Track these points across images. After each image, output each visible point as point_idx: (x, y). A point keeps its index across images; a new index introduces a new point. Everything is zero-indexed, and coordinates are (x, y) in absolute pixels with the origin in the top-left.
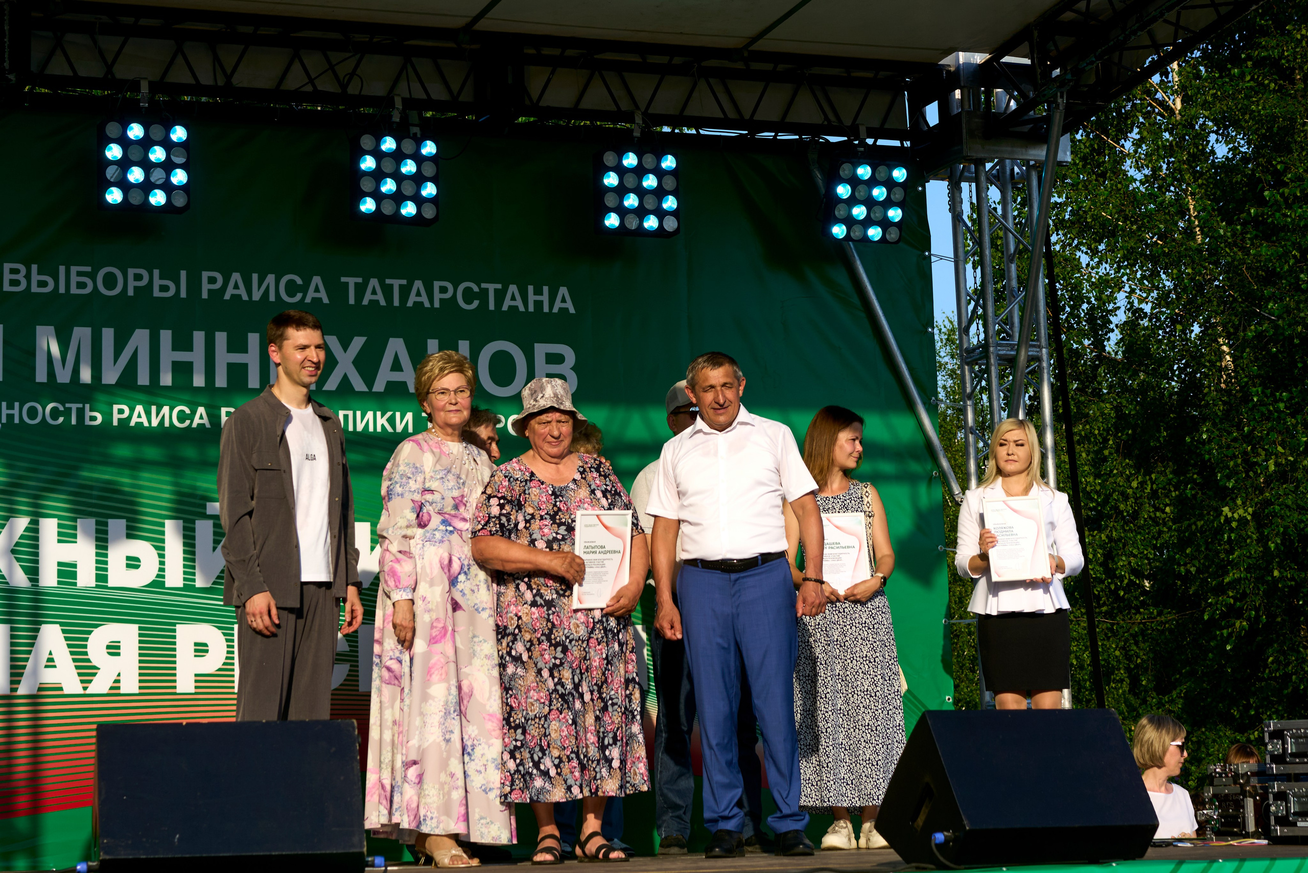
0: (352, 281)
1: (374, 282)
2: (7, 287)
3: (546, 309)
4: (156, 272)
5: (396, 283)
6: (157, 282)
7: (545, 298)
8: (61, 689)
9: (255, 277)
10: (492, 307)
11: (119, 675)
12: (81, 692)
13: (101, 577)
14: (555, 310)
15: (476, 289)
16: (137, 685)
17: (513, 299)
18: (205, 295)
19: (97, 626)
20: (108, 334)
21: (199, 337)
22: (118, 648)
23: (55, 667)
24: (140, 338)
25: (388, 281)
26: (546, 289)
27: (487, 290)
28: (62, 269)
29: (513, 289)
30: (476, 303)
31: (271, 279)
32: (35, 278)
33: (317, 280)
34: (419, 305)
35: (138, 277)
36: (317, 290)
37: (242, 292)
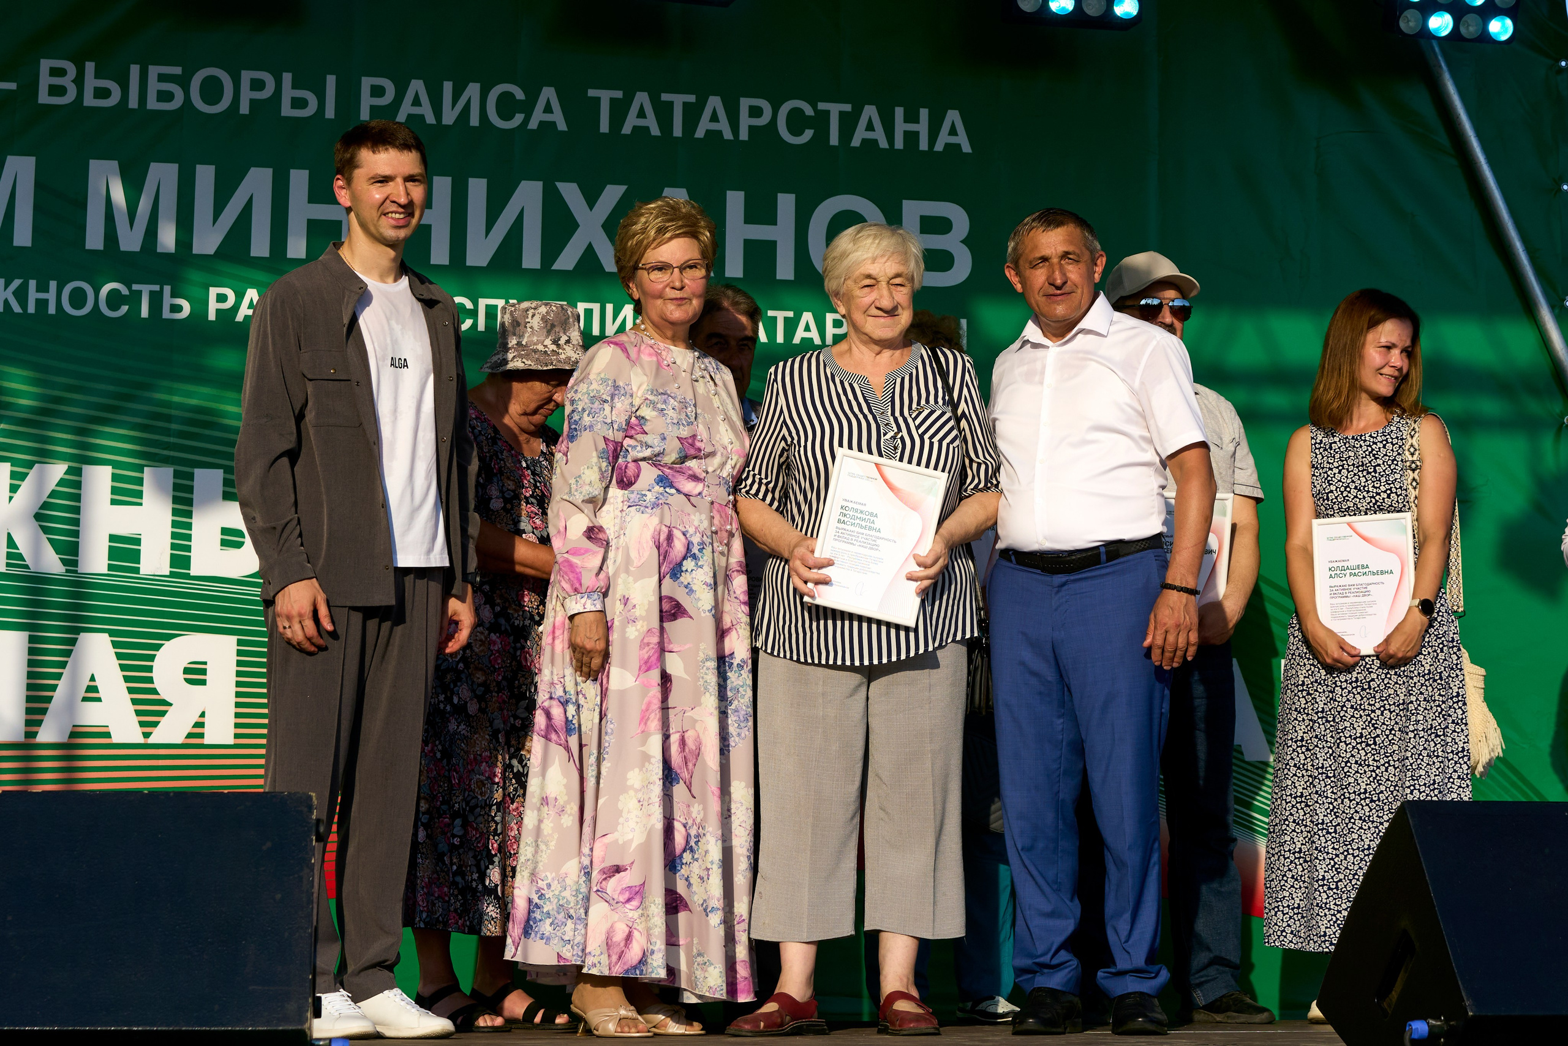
0: (605, 96)
1: (642, 98)
2: (44, 98)
3: (924, 145)
4: (287, 78)
5: (678, 100)
6: (288, 93)
7: (922, 127)
8: (108, 735)
9: (448, 87)
10: (834, 140)
11: (203, 715)
12: (141, 740)
13: (180, 560)
14: (939, 147)
15: (809, 111)
16: (232, 731)
17: (869, 128)
18: (365, 113)
19: (169, 637)
20: (205, 176)
22: (204, 672)
23: (99, 700)
24: (258, 182)
25: (665, 97)
26: (924, 113)
27: (828, 112)
28: (135, 70)
29: (870, 111)
30: (808, 134)
31: (473, 90)
32: (91, 82)
33: (548, 93)
34: (714, 136)
35: (257, 85)
36: (548, 109)
37: (426, 111)
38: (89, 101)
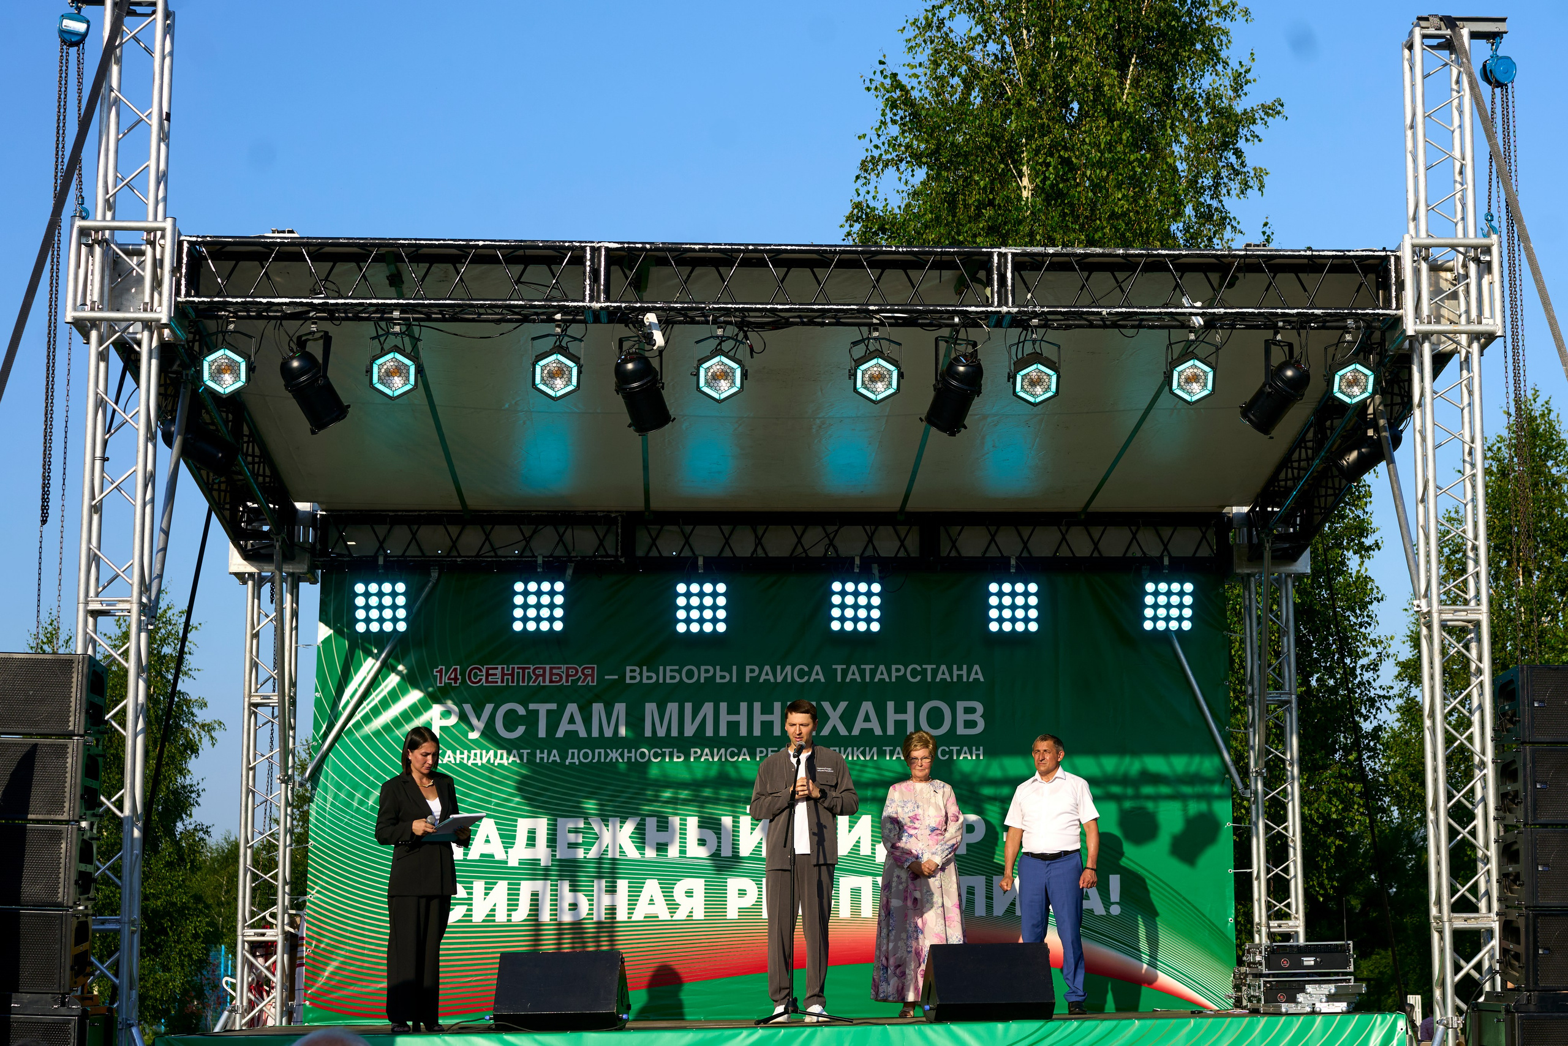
0: (839, 668)
1: (853, 667)
2: (628, 681)
3: (965, 679)
4: (718, 668)
5: (868, 668)
6: (718, 674)
7: (964, 672)
8: (658, 917)
9: (779, 667)
10: (929, 679)
12: (670, 918)
13: (683, 851)
14: (971, 680)
15: (919, 669)
16: (703, 914)
17: (943, 673)
18: (748, 680)
19: (679, 880)
20: (688, 706)
21: (744, 706)
22: (692, 893)
23: (654, 904)
24: (708, 708)
25: (863, 666)
26: (965, 667)
27: (926, 669)
28: (661, 668)
30: (919, 678)
31: (788, 668)
32: (645, 674)
33: (817, 668)
34: (882, 680)
35: (707, 671)
36: (817, 674)
37: (771, 677)
38: (645, 681)
